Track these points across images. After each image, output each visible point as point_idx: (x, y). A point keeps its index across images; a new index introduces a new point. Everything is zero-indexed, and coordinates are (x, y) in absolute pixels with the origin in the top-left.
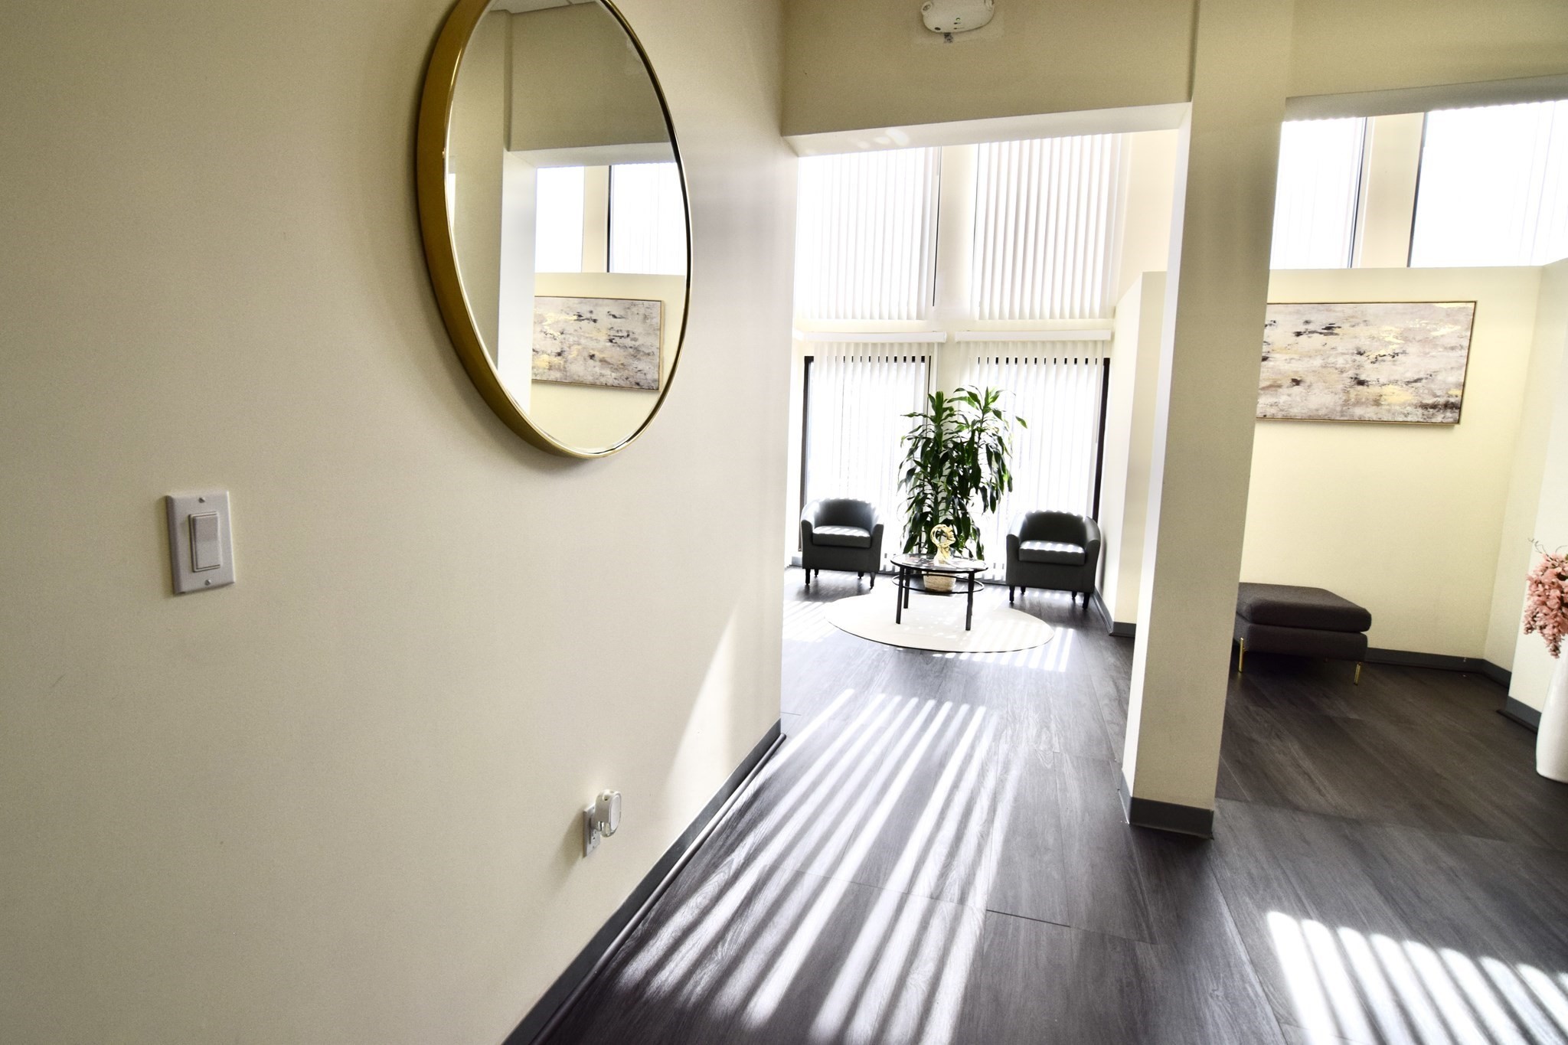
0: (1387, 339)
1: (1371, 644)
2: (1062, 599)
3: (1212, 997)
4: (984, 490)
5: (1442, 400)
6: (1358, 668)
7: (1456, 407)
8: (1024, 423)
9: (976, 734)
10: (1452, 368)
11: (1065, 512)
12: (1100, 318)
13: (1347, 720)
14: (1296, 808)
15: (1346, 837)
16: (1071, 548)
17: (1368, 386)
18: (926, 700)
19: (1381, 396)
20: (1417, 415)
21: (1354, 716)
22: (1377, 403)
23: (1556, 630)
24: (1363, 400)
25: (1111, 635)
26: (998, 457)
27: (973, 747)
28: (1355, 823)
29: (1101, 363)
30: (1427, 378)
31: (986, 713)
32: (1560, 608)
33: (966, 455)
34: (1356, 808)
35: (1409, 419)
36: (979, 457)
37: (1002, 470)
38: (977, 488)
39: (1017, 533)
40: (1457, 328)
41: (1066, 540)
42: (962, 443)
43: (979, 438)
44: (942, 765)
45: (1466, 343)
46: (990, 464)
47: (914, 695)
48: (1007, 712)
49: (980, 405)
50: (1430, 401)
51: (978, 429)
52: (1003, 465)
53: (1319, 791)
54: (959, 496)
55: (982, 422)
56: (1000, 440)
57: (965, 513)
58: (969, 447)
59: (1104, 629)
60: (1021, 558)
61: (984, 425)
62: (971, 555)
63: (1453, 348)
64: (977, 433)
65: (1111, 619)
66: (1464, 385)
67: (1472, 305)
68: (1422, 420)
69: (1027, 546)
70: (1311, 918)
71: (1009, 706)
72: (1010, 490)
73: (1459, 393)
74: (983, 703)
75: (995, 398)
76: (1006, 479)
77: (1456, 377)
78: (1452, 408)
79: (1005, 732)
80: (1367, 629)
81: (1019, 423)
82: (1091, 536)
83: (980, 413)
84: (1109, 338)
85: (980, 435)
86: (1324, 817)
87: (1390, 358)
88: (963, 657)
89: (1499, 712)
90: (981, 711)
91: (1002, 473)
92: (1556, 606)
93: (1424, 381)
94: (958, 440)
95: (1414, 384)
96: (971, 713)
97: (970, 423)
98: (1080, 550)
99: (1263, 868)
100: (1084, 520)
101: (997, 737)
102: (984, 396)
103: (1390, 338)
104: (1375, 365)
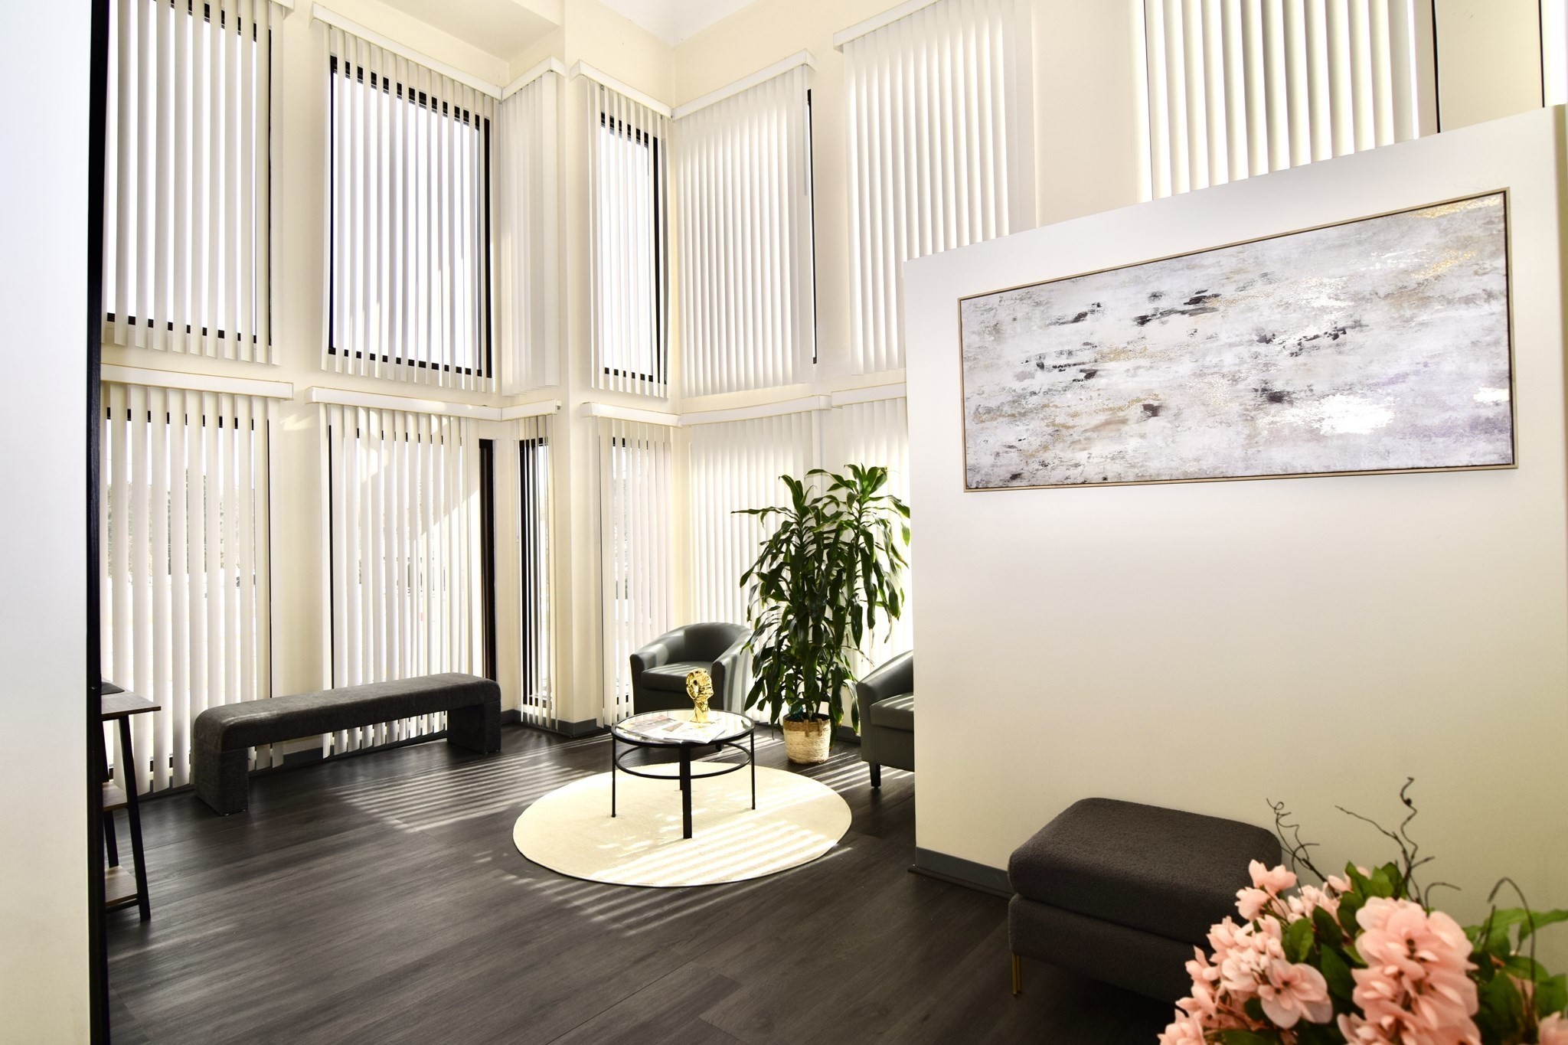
0: (1316, 304)
5: (1462, 416)
7: (1501, 427)
10: (1475, 344)
17: (1291, 402)
19: (1322, 420)
24: (1286, 431)
30: (1418, 373)
35: (1393, 462)
40: (1471, 254)
45: (1499, 285)
50: (1435, 419)
63: (1469, 301)
66: (1511, 377)
67: (1497, 200)
68: (1424, 463)
73: (1501, 395)
78: (1489, 430)
87: (1330, 340)
93: (1413, 378)
95: (1393, 388)
103: (1324, 301)
104: (1301, 359)
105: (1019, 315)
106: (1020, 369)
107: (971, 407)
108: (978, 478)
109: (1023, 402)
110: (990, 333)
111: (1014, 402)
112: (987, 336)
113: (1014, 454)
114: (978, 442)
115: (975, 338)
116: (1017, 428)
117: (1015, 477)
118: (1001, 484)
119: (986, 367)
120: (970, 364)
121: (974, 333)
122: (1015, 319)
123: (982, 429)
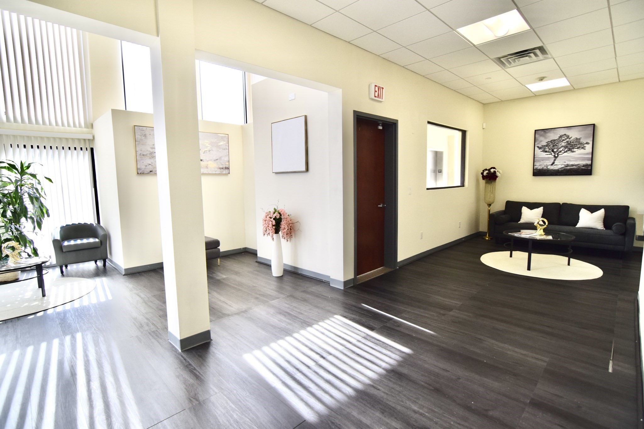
1: (221, 251)
2: (90, 266)
3: (247, 397)
4: (31, 218)
5: (224, 166)
6: (219, 260)
7: (228, 168)
8: (50, 180)
9: (84, 348)
10: (225, 156)
11: (82, 222)
12: (85, 128)
13: (224, 279)
14: (229, 315)
15: (246, 318)
16: (91, 240)
17: (203, 161)
18: (39, 344)
19: (208, 165)
20: (218, 171)
21: (224, 277)
22: (207, 167)
23: (272, 233)
24: (203, 166)
25: (124, 275)
26: (37, 199)
27: (86, 356)
28: (245, 311)
29: (89, 150)
30: (219, 159)
31: (83, 335)
32: (272, 227)
33: (14, 200)
34: (243, 307)
35: (217, 173)
36: (24, 200)
37: (41, 206)
38: (26, 218)
39: (58, 237)
40: (225, 142)
41: (88, 237)
42: (9, 194)
43: (21, 190)
44: (73, 374)
45: (228, 148)
46: (33, 203)
47: (28, 345)
48: (95, 329)
49: (18, 171)
50: (221, 167)
51: (19, 184)
52: (42, 203)
53: (230, 306)
54: (13, 224)
55: (21, 180)
56: (37, 190)
57: (21, 233)
58: (15, 195)
59: (120, 273)
60: (64, 251)
61: (23, 182)
62: (29, 256)
63: (225, 149)
64: (19, 188)
65: (122, 268)
66: (229, 161)
67: (227, 135)
68: (220, 173)
69: (66, 243)
70: (254, 350)
71: (94, 326)
72: (48, 216)
73: (228, 164)
74: (78, 331)
75: (28, 167)
76: (44, 211)
77: (226, 159)
78: (227, 169)
79: (100, 340)
80: (219, 246)
81: (47, 181)
82: (101, 233)
83: (19, 176)
84: (92, 138)
85: (21, 188)
86: (237, 314)
87: (208, 152)
88: (49, 312)
89: (256, 262)
90: (79, 336)
91: (42, 208)
92: (271, 226)
94: (6, 192)
95: (216, 161)
96: (74, 338)
97: (14, 181)
98: (97, 240)
99: (232, 342)
100: (95, 225)
101: (96, 344)
102: (19, 166)
103: (207, 145)
104: (205, 154)
105: (151, 134)
106: (152, 146)
107: (138, 153)
108: (141, 171)
109: (153, 154)
110: (143, 136)
111: (150, 154)
112: (143, 137)
113: (150, 166)
114: (141, 162)
115: (139, 136)
116: (151, 160)
117: (151, 171)
118: (147, 173)
119: (143, 144)
120: (138, 143)
121: (139, 135)
122: (150, 134)
123: (142, 159)
